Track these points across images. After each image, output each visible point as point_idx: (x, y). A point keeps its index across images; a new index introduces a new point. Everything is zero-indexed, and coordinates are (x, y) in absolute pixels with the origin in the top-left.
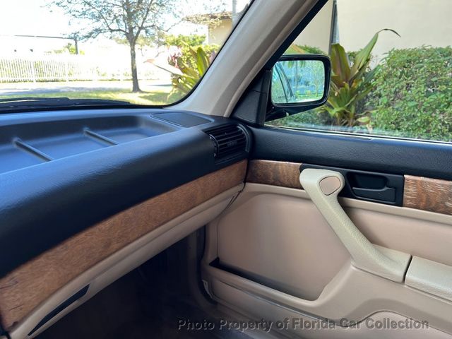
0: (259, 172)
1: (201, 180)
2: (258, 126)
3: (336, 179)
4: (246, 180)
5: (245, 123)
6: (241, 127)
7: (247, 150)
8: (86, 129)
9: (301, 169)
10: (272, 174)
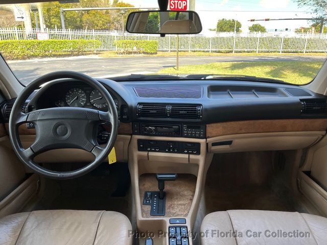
8: (253, 91)
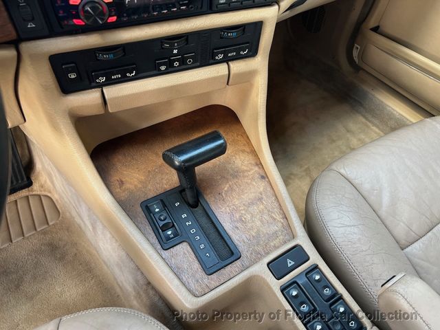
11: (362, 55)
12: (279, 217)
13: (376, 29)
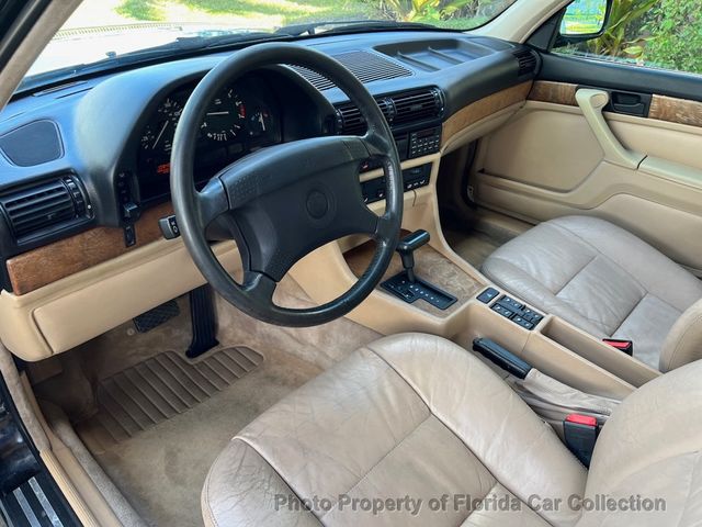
0: (540, 91)
1: (506, 92)
2: (547, 52)
3: (603, 97)
4: (528, 98)
5: (538, 50)
6: (534, 53)
7: (536, 72)
8: (430, 49)
9: (577, 89)
10: (551, 93)
11: (477, 194)
12: (471, 280)
13: (482, 171)
